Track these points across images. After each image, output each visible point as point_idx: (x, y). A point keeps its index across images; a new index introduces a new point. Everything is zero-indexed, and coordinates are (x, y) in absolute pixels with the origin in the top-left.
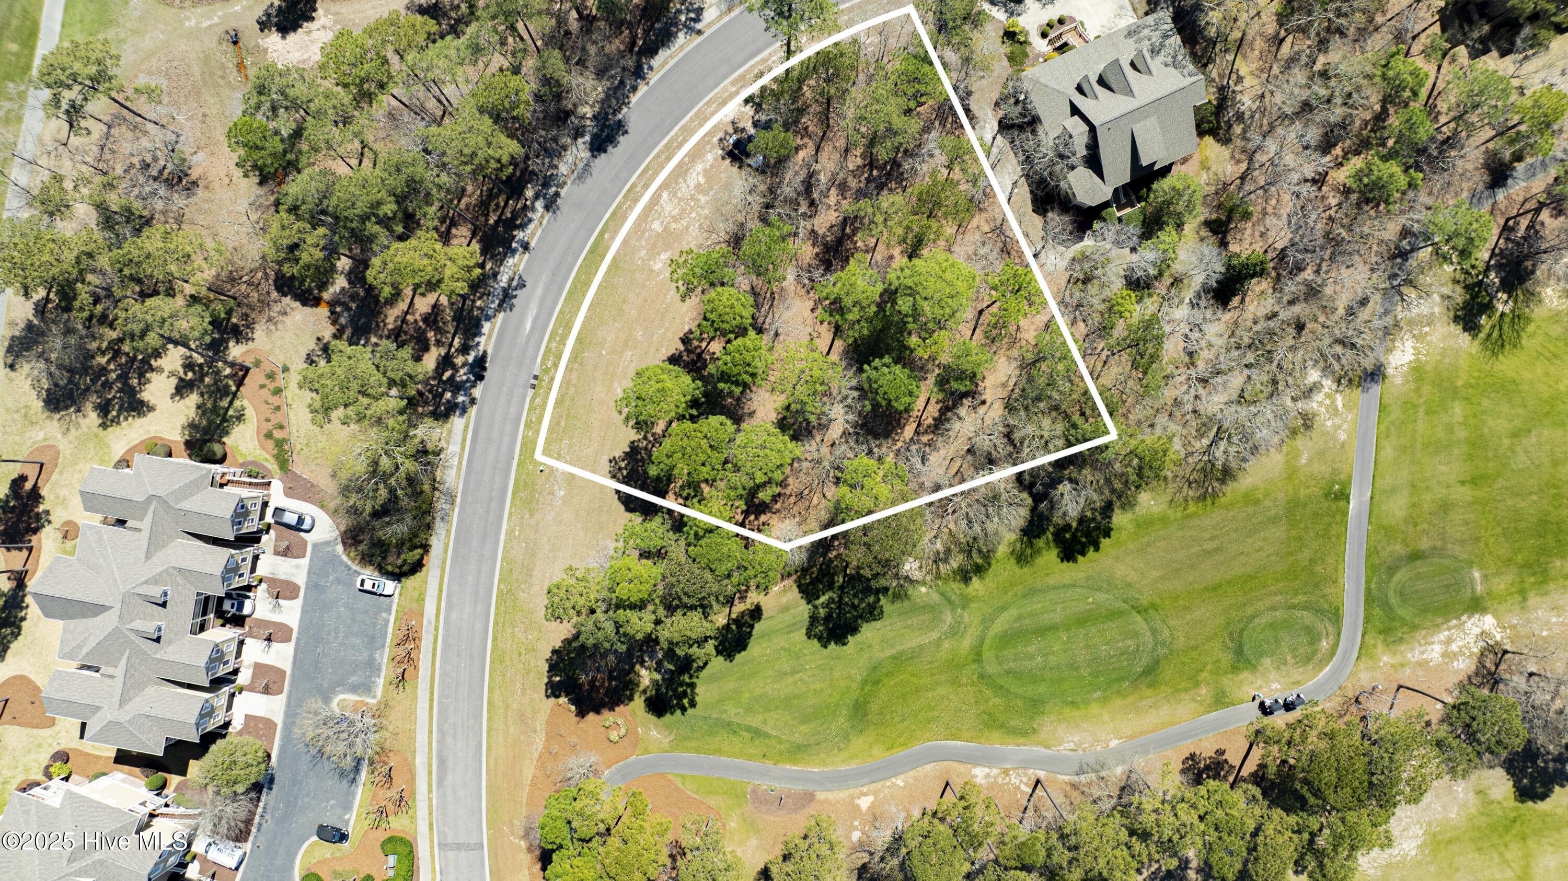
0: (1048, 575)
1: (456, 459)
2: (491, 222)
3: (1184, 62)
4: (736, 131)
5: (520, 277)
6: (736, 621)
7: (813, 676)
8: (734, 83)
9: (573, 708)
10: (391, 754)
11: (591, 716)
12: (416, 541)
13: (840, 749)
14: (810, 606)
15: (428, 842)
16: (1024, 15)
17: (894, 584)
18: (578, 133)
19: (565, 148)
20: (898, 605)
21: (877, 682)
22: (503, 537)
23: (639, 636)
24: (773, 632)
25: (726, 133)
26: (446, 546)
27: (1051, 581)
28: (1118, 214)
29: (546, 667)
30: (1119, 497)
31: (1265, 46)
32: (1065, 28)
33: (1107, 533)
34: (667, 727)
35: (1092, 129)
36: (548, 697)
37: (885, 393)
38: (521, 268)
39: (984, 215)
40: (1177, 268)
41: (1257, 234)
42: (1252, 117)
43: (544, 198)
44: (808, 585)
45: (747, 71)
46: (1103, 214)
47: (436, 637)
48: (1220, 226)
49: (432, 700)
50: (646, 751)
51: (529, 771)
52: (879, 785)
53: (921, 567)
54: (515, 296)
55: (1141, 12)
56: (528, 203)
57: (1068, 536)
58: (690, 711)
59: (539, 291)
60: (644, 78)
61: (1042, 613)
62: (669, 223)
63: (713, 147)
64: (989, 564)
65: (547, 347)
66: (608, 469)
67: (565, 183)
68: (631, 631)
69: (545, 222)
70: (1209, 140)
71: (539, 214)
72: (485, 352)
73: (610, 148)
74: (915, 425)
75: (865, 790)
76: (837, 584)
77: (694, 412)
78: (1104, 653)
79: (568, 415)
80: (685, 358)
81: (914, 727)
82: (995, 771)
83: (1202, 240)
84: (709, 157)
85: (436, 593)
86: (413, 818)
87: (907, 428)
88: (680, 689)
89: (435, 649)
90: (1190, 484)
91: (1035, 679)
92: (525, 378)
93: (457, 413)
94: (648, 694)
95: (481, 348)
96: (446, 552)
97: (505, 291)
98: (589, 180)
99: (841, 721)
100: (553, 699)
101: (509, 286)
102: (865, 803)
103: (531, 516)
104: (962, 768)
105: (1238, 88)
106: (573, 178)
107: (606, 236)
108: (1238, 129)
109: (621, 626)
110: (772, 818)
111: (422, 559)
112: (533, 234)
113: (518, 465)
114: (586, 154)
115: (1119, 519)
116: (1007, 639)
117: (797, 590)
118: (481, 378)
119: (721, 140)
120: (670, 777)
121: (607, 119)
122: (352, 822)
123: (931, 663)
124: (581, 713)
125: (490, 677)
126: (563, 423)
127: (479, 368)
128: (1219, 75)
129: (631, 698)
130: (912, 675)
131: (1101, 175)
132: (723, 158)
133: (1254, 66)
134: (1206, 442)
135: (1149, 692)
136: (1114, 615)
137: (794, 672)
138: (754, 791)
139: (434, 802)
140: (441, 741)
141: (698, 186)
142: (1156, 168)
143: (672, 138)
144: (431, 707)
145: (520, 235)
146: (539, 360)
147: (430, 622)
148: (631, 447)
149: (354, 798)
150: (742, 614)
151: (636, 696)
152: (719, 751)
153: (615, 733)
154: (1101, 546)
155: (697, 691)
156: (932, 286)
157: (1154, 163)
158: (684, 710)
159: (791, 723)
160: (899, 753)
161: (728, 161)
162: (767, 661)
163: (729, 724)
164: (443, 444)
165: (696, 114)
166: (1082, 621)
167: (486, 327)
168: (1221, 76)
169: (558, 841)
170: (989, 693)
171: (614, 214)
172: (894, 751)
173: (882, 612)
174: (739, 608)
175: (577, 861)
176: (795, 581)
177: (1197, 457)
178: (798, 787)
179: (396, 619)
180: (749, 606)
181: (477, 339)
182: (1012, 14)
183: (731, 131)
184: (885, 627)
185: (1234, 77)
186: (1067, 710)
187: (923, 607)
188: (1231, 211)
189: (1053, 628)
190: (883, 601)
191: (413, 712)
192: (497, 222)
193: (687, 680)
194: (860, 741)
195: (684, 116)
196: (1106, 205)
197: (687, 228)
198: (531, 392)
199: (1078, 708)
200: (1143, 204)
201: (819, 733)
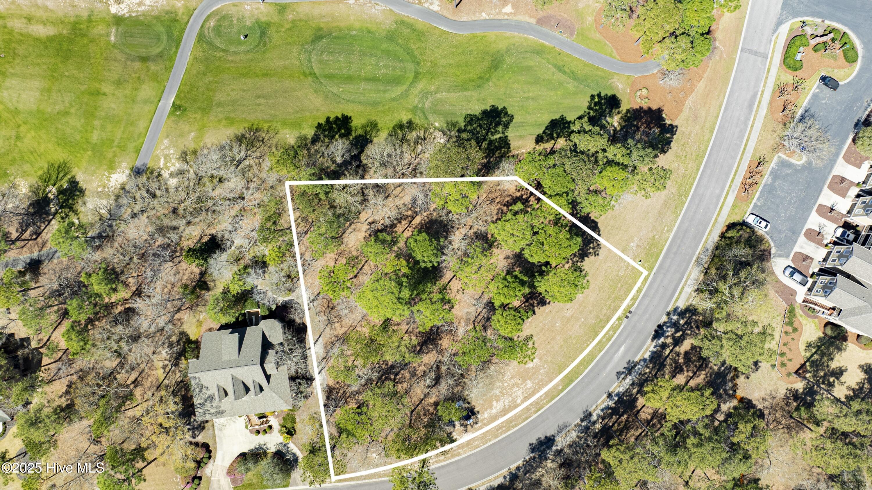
0: (361, 112)
1: (689, 283)
2: (625, 416)
3: (196, 386)
4: (466, 426)
5: (618, 378)
6: (553, 138)
7: (517, 93)
8: (459, 454)
9: (664, 115)
10: (780, 120)
11: (654, 107)
12: (728, 242)
13: (514, 45)
14: (506, 134)
15: (773, 62)
16: (278, 442)
17: (453, 133)
18: (559, 452)
19: (570, 446)
20: (455, 120)
21: (480, 78)
22: (675, 229)
23: (619, 145)
24: (532, 125)
25: (472, 426)
26: (710, 233)
27: (360, 108)
28: (259, 310)
29: (672, 144)
30: (306, 145)
31: (144, 382)
32: (257, 427)
33: (319, 126)
34: (612, 88)
35: (262, 363)
36: (677, 127)
37: (430, 245)
38: (616, 384)
39: (335, 333)
40: (235, 268)
41: (181, 274)
42: (164, 343)
43: (590, 421)
44: (504, 147)
45: (449, 459)
46: (267, 313)
47: (732, 181)
48: (201, 285)
49: (746, 145)
50: (628, 77)
51: (701, 86)
52: (497, 17)
53: (434, 138)
54: (625, 368)
55: (210, 423)
56: (600, 421)
57: (343, 131)
58: (595, 93)
59: (609, 367)
60: (511, 473)
61: (371, 90)
62: (522, 384)
63: (482, 420)
64: (394, 128)
65: (615, 333)
66: (601, 250)
67: (575, 426)
68: (623, 149)
69: (594, 407)
70: (193, 337)
71: (596, 412)
72: (652, 341)
73: (543, 438)
74: (413, 223)
75: (506, 17)
76: (487, 142)
77: (544, 268)
78: (342, 56)
79: (615, 289)
80: (536, 302)
81: (466, 45)
82: (426, 5)
83: (214, 281)
84: (486, 415)
85: (724, 207)
86: (778, 78)
87: (418, 222)
88: (597, 108)
89: (735, 175)
90: (263, 141)
91: (387, 52)
92: (634, 318)
93: (680, 310)
94: (617, 111)
95: (654, 344)
96: (711, 230)
97: (630, 373)
98: (561, 423)
99: (508, 61)
100: (674, 124)
101: (626, 375)
102: (508, 9)
103: (654, 237)
104: (445, 13)
105: (167, 362)
106: (570, 428)
107: (560, 388)
108: (174, 339)
109: (628, 154)
110: (566, 16)
111: (727, 231)
112: (603, 402)
113: (653, 268)
114: (558, 439)
115: (310, 132)
116: (397, 81)
117: (511, 146)
118: (659, 326)
119: (476, 423)
120: (619, 58)
121: (539, 455)
122: (815, 86)
123: (445, 80)
124: (660, 111)
125: (707, 149)
126: (619, 285)
127: (659, 332)
128: (175, 374)
129: (628, 111)
130: (458, 76)
131: (264, 336)
132: (478, 412)
133: (154, 372)
134: (247, 162)
135: (322, 26)
136: (330, 77)
137: (528, 98)
138: (572, 35)
139: (762, 85)
140: (747, 119)
141: (498, 400)
142: (230, 330)
143: (505, 433)
144: (747, 141)
145: (611, 403)
146: (622, 326)
147: (733, 191)
148: (583, 259)
149: (810, 100)
150: (547, 141)
151: (624, 111)
152: (585, 65)
153: (643, 93)
154: (325, 119)
155: (588, 104)
156: (387, 299)
157: (230, 333)
158: (599, 95)
159: (538, 69)
160: (480, 33)
161: (476, 410)
162: (541, 110)
163: (575, 79)
164: (694, 294)
165: (486, 443)
166: (349, 79)
167: (647, 355)
168: (174, 372)
169: (702, 38)
170: (416, 52)
171: (552, 399)
172: (482, 34)
173: (465, 118)
174: (548, 146)
175: (695, 23)
176: (510, 152)
177: (254, 155)
178: (545, 30)
179: (753, 199)
180: (542, 145)
181: (655, 350)
182: (285, 445)
183: (469, 427)
184: (466, 109)
185: (167, 370)
186: (374, 29)
187: (440, 114)
188: (193, 292)
189: (368, 80)
190: (462, 124)
191: (759, 141)
192: (622, 415)
193: (592, 112)
194: (500, 46)
195: (494, 444)
196: (265, 317)
197: (512, 378)
198: (632, 309)
199: (367, 28)
200: (243, 312)
201: (523, 58)
